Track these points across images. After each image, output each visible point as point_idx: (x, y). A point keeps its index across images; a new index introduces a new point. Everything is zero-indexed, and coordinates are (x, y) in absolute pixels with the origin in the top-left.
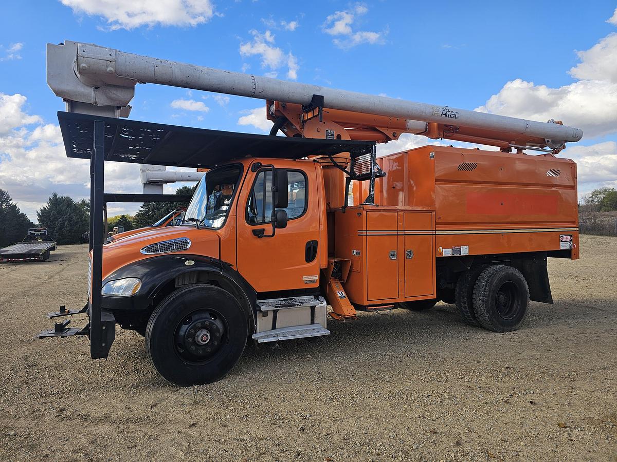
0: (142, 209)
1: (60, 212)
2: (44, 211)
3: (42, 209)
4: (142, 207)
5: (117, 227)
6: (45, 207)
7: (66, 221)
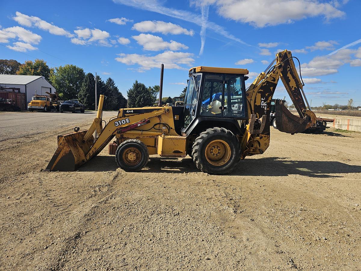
0: (183, 93)
1: (139, 92)
2: (131, 91)
3: (130, 89)
4: (183, 92)
5: (169, 104)
6: (131, 89)
7: (142, 98)
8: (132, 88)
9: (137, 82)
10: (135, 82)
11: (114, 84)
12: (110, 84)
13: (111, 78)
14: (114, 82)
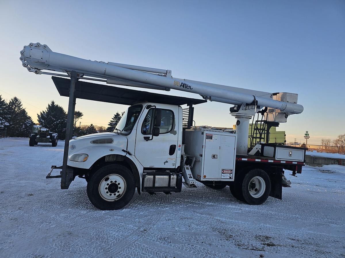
8: (46, 110)
9: (53, 103)
10: (50, 104)
11: (21, 106)
12: (15, 105)
13: (18, 98)
14: (20, 103)
